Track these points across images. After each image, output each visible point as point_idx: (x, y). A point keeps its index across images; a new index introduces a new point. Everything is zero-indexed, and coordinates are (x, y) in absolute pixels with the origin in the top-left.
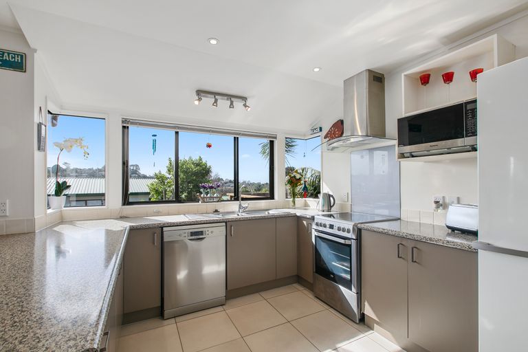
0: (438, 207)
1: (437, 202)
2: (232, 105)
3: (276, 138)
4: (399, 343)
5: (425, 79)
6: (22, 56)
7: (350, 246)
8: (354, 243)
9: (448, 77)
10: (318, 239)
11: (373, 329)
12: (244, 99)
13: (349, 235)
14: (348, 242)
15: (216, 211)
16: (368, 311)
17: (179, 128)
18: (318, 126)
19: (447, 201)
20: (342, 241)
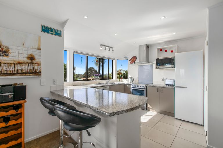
0: (162, 80)
1: (162, 79)
2: (109, 50)
3: (114, 59)
4: (157, 112)
5: (161, 50)
6: (61, 32)
7: (144, 91)
8: (145, 90)
9: (166, 51)
10: (133, 90)
11: (150, 111)
12: (112, 48)
13: (144, 88)
14: (143, 90)
15: (100, 83)
16: (149, 106)
17: (88, 55)
18: (127, 57)
19: (164, 79)
20: (142, 89)
